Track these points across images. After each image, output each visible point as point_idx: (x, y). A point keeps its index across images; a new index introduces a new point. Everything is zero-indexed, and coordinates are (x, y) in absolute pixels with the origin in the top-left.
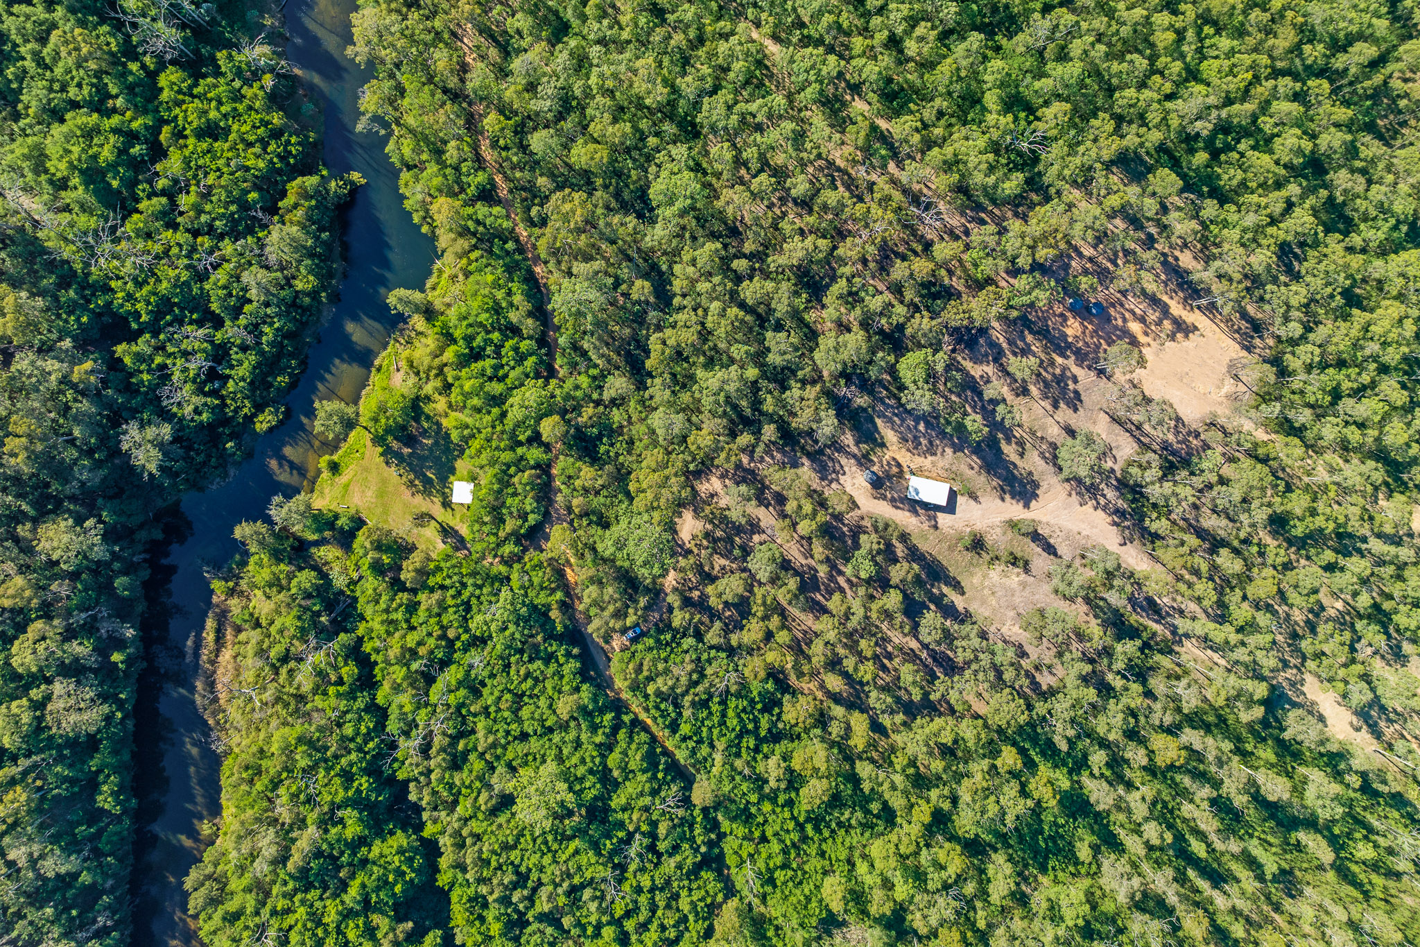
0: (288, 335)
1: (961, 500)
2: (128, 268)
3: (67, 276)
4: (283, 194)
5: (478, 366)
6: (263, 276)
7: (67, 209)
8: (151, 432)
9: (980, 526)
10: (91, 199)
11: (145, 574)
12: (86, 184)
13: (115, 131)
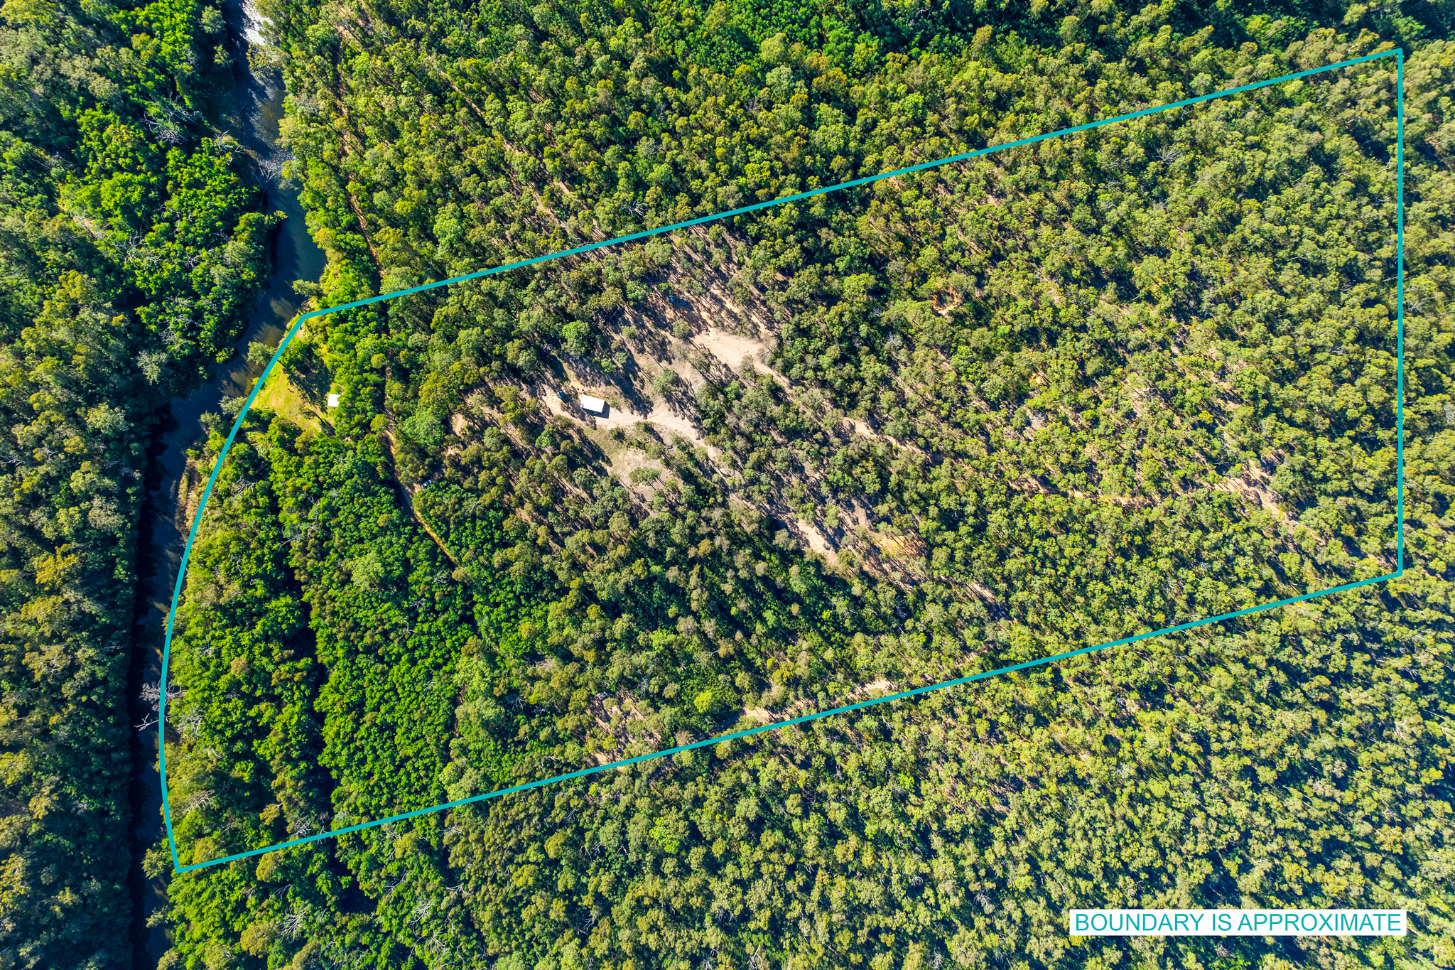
0: (237, 306)
1: (612, 410)
2: (144, 264)
3: (110, 268)
4: (237, 223)
5: (342, 326)
6: (223, 270)
7: (110, 228)
8: (155, 358)
9: (622, 425)
10: (125, 224)
11: (148, 443)
12: (123, 213)
13: (140, 183)
